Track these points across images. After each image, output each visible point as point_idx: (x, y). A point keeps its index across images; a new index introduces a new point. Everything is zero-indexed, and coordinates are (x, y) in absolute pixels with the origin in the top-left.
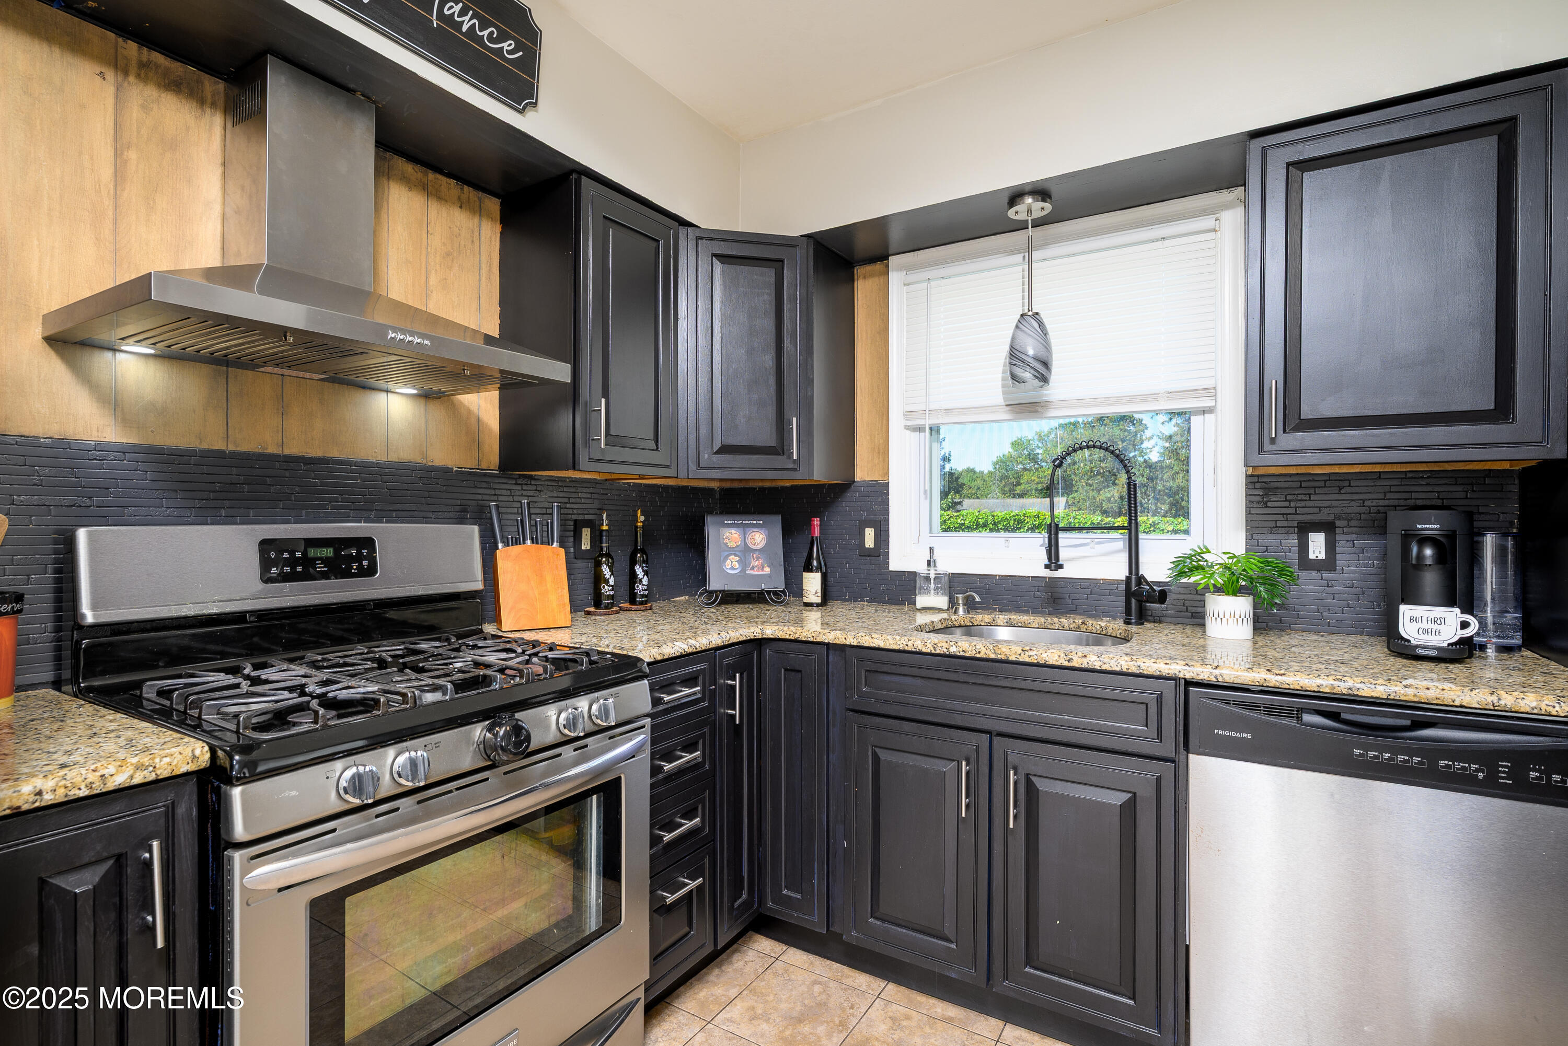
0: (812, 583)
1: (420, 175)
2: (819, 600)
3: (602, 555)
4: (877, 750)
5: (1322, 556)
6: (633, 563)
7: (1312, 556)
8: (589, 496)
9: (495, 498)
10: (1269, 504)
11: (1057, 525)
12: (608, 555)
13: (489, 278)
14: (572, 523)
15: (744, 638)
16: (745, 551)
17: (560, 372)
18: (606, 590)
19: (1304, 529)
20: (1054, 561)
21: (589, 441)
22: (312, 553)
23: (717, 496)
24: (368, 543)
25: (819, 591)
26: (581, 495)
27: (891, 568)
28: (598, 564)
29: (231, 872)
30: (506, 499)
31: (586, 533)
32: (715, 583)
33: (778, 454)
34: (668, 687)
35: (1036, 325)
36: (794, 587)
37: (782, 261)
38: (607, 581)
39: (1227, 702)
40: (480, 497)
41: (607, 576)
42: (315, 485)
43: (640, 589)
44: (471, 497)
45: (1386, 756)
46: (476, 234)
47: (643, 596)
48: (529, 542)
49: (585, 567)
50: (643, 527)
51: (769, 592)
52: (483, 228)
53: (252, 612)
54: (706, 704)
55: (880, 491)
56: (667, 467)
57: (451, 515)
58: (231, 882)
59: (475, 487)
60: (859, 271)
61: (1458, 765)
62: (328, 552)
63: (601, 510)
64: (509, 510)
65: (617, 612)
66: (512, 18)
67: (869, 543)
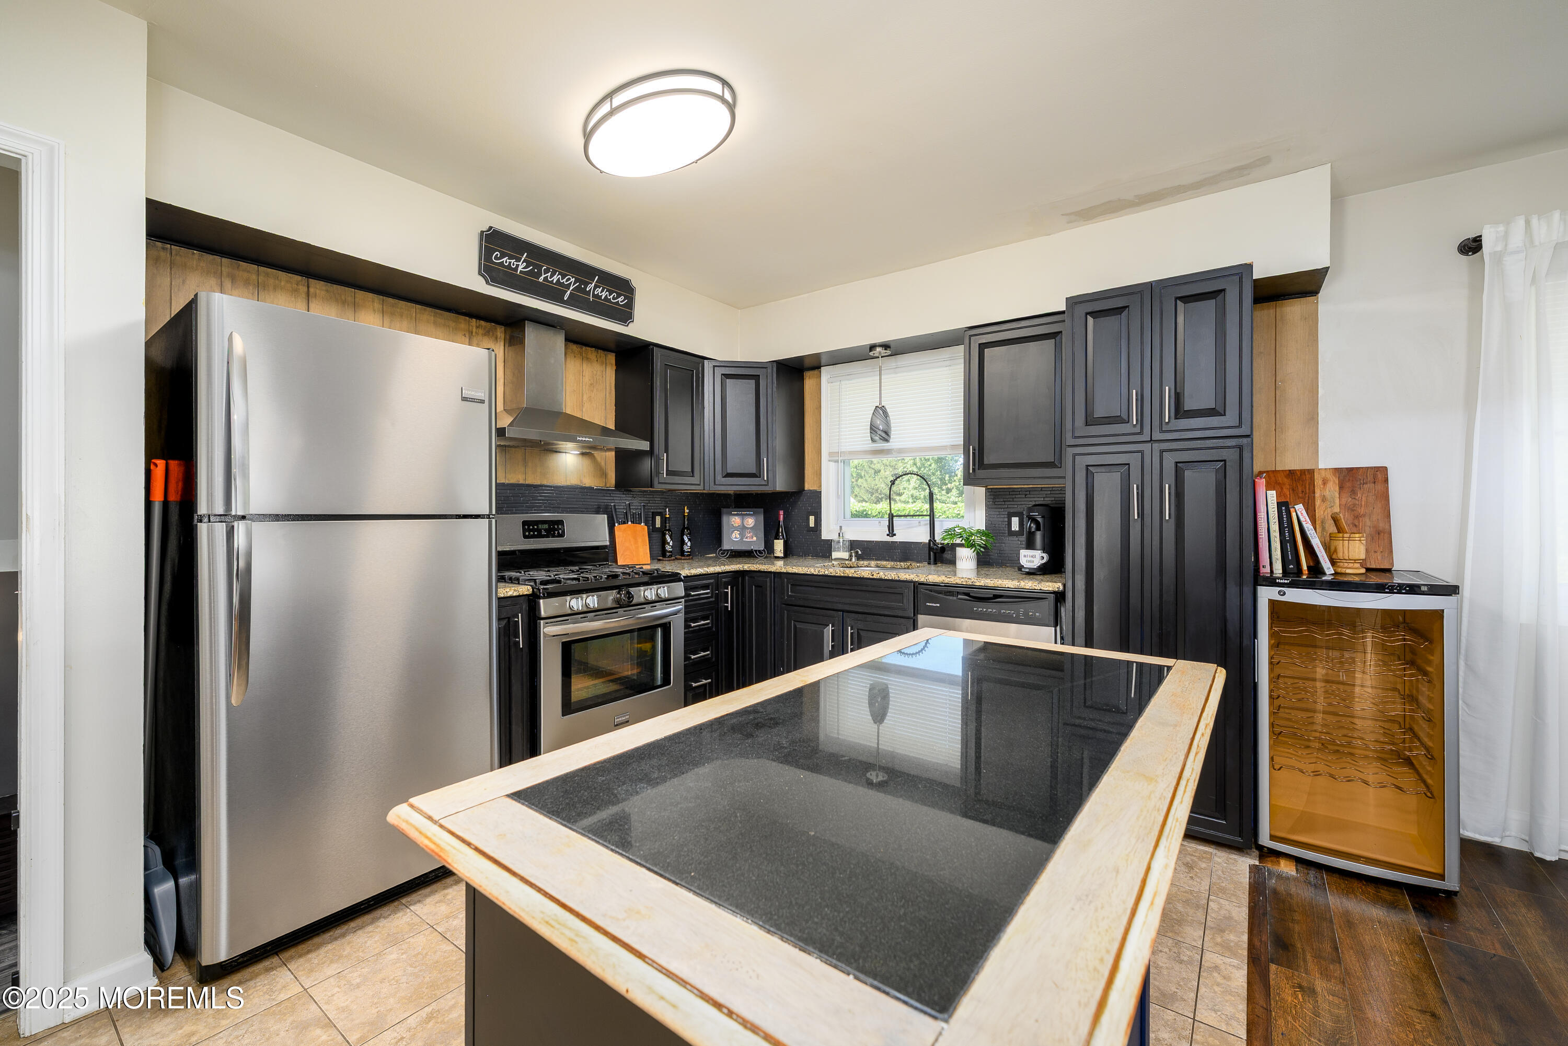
0: (779, 546)
1: (579, 349)
2: (782, 555)
3: (666, 530)
4: (796, 623)
5: (1017, 529)
6: (683, 534)
7: (1013, 529)
8: (659, 499)
9: (613, 501)
10: (996, 503)
11: (892, 514)
12: (669, 530)
13: (610, 393)
14: (651, 514)
15: (733, 570)
16: (743, 529)
17: (644, 445)
18: (668, 548)
19: (1010, 515)
20: (891, 533)
21: (658, 473)
22: (540, 526)
23: (733, 498)
24: (561, 522)
25: (782, 550)
26: (656, 499)
27: (822, 538)
28: (664, 535)
29: (540, 627)
30: (618, 501)
31: (658, 519)
32: (726, 546)
33: (757, 477)
34: (695, 588)
35: (881, 413)
36: (769, 548)
37: (759, 376)
38: (668, 544)
39: (931, 591)
40: (606, 501)
41: (669, 541)
42: (538, 496)
43: (686, 548)
44: (602, 501)
45: (985, 610)
46: (604, 373)
47: (688, 552)
48: (630, 523)
49: (657, 536)
50: (687, 516)
51: (756, 551)
52: (607, 369)
53: (519, 551)
54: (713, 599)
55: (817, 495)
56: (699, 485)
57: (594, 510)
58: (540, 631)
59: (604, 496)
60: (807, 374)
61: (1008, 612)
62: (546, 526)
63: (666, 507)
64: (620, 507)
65: (674, 560)
66: (623, 286)
67: (812, 524)
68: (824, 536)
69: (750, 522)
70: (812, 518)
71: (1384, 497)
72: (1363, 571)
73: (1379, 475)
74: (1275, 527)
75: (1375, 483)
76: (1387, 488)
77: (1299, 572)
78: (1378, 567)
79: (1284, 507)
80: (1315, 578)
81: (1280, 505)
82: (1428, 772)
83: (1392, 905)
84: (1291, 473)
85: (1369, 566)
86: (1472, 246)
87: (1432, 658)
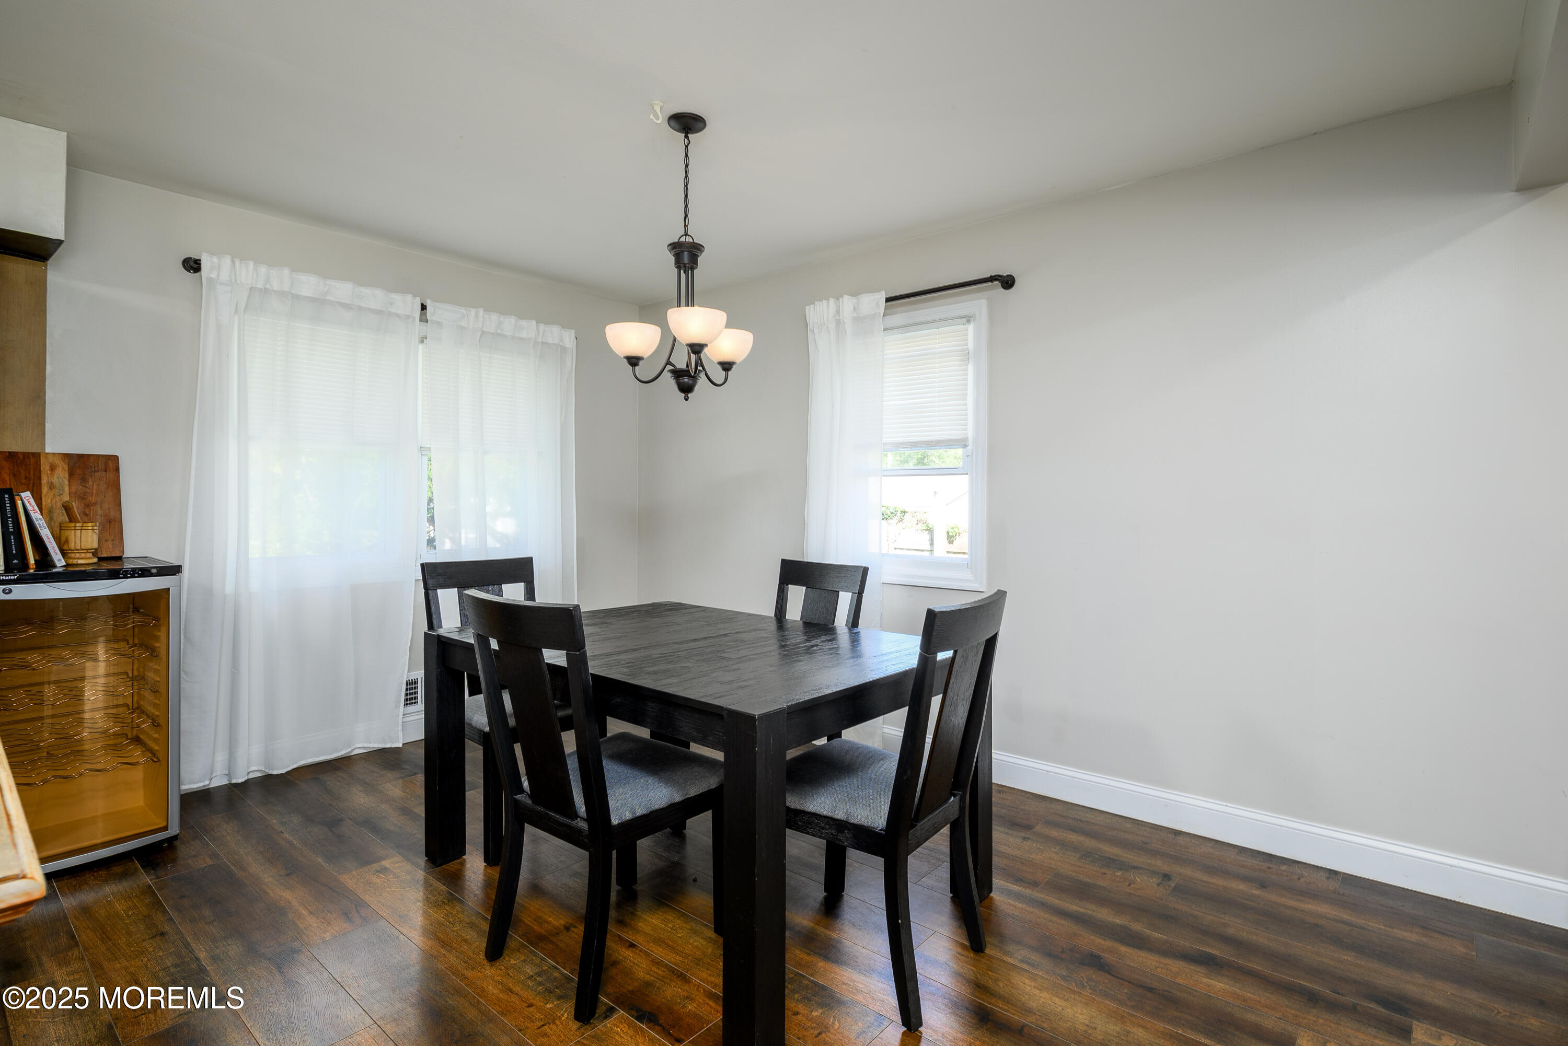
71: (115, 486)
72: (95, 560)
73: (110, 464)
75: (106, 471)
76: (118, 477)
77: (26, 566)
78: (109, 556)
79: (7, 494)
80: (44, 571)
82: (155, 740)
83: (124, 875)
85: (100, 556)
86: (193, 265)
87: (160, 634)
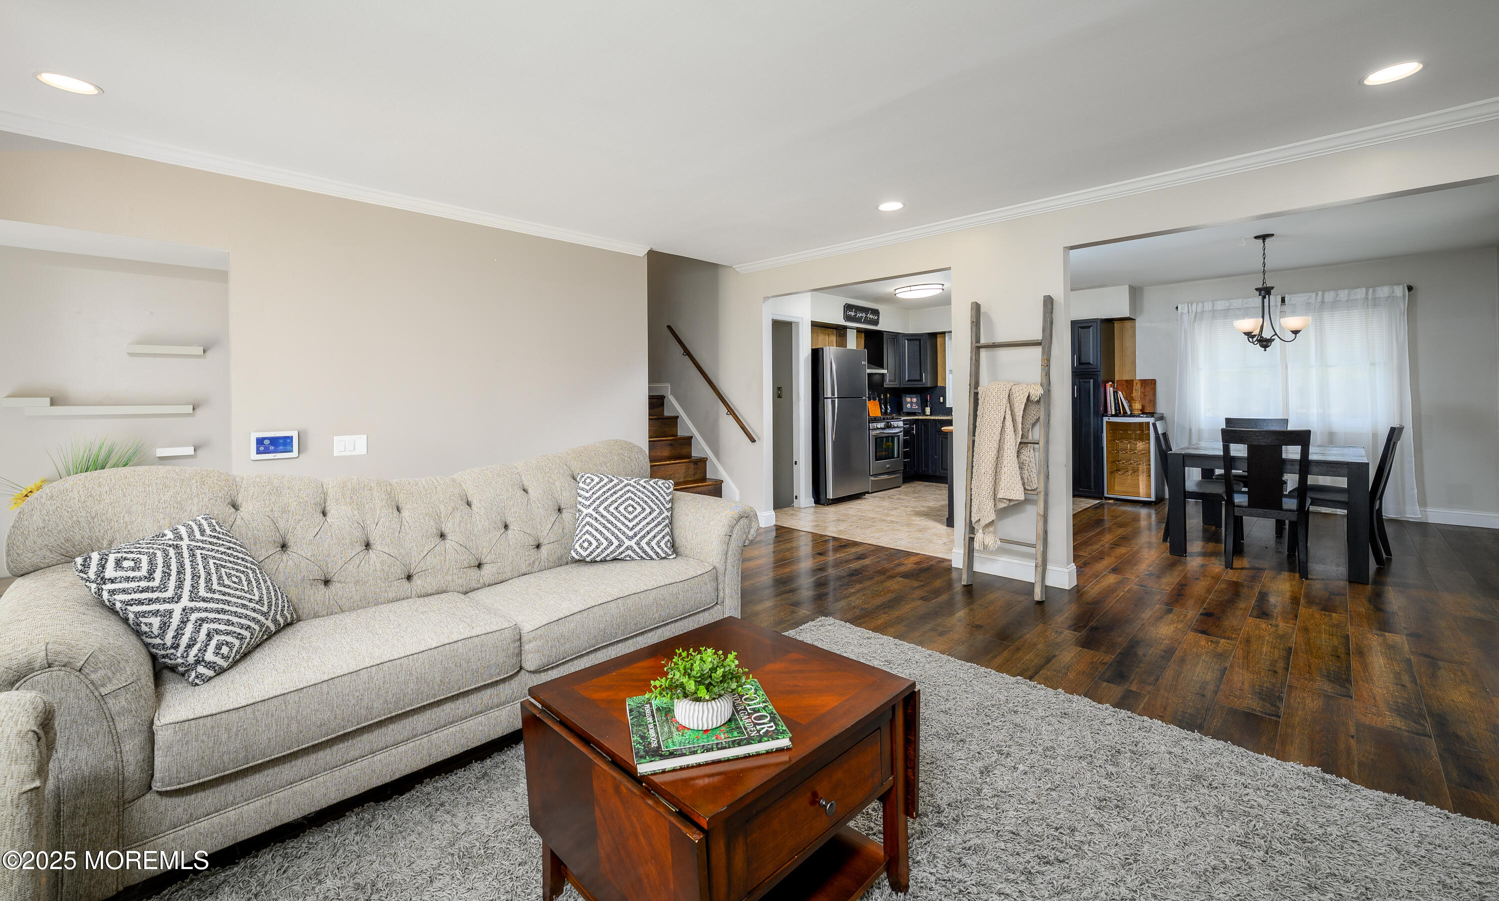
0: (928, 408)
2: (929, 413)
16: (911, 402)
25: (929, 410)
33: (920, 381)
36: (924, 410)
48: (872, 400)
51: (918, 411)
55: (944, 388)
60: (939, 339)
66: (876, 312)
67: (942, 401)
68: (947, 406)
69: (915, 400)
70: (942, 398)
71: (1154, 389)
72: (1141, 413)
73: (1153, 382)
74: (1112, 399)
75: (1151, 384)
76: (1157, 386)
77: (1120, 413)
79: (1115, 393)
80: (1125, 415)
81: (1114, 392)
84: (1127, 381)
85: (1144, 411)
